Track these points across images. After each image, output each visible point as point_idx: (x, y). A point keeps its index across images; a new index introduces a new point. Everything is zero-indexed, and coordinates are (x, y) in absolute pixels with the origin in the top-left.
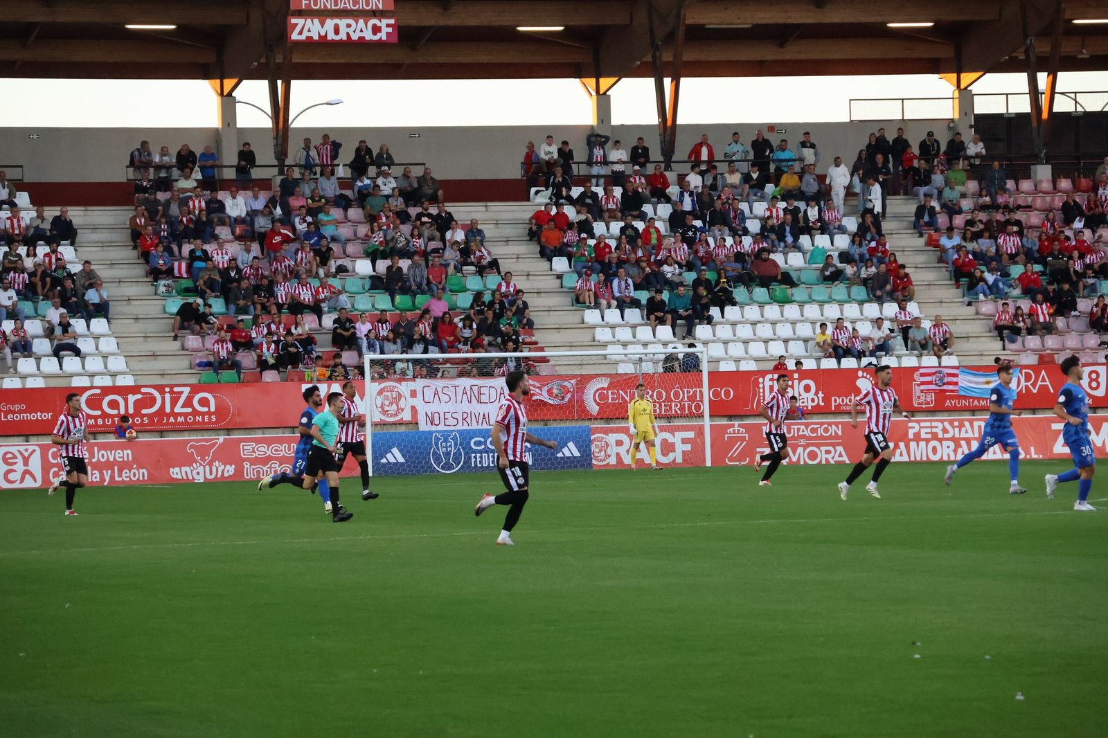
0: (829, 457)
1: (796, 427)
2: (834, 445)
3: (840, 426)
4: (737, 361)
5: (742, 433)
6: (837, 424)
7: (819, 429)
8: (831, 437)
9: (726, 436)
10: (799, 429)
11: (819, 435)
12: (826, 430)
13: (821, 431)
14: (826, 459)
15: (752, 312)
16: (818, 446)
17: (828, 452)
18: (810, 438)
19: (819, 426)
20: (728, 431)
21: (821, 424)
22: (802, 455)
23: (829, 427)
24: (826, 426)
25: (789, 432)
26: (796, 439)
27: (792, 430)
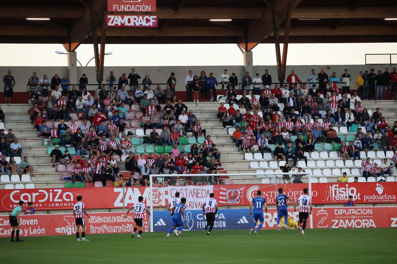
0: (366, 224)
1: (350, 210)
2: (369, 219)
3: (371, 210)
4: (318, 178)
5: (325, 213)
6: (370, 209)
7: (361, 211)
8: (367, 215)
9: (317, 214)
10: (352, 211)
11: (362, 214)
12: (365, 212)
13: (362, 212)
14: (365, 225)
15: (324, 155)
17: (366, 222)
18: (357, 215)
19: (361, 210)
20: (318, 211)
21: (363, 209)
22: (353, 224)
23: (366, 210)
24: (365, 209)
25: (347, 212)
26: (351, 216)
27: (349, 211)
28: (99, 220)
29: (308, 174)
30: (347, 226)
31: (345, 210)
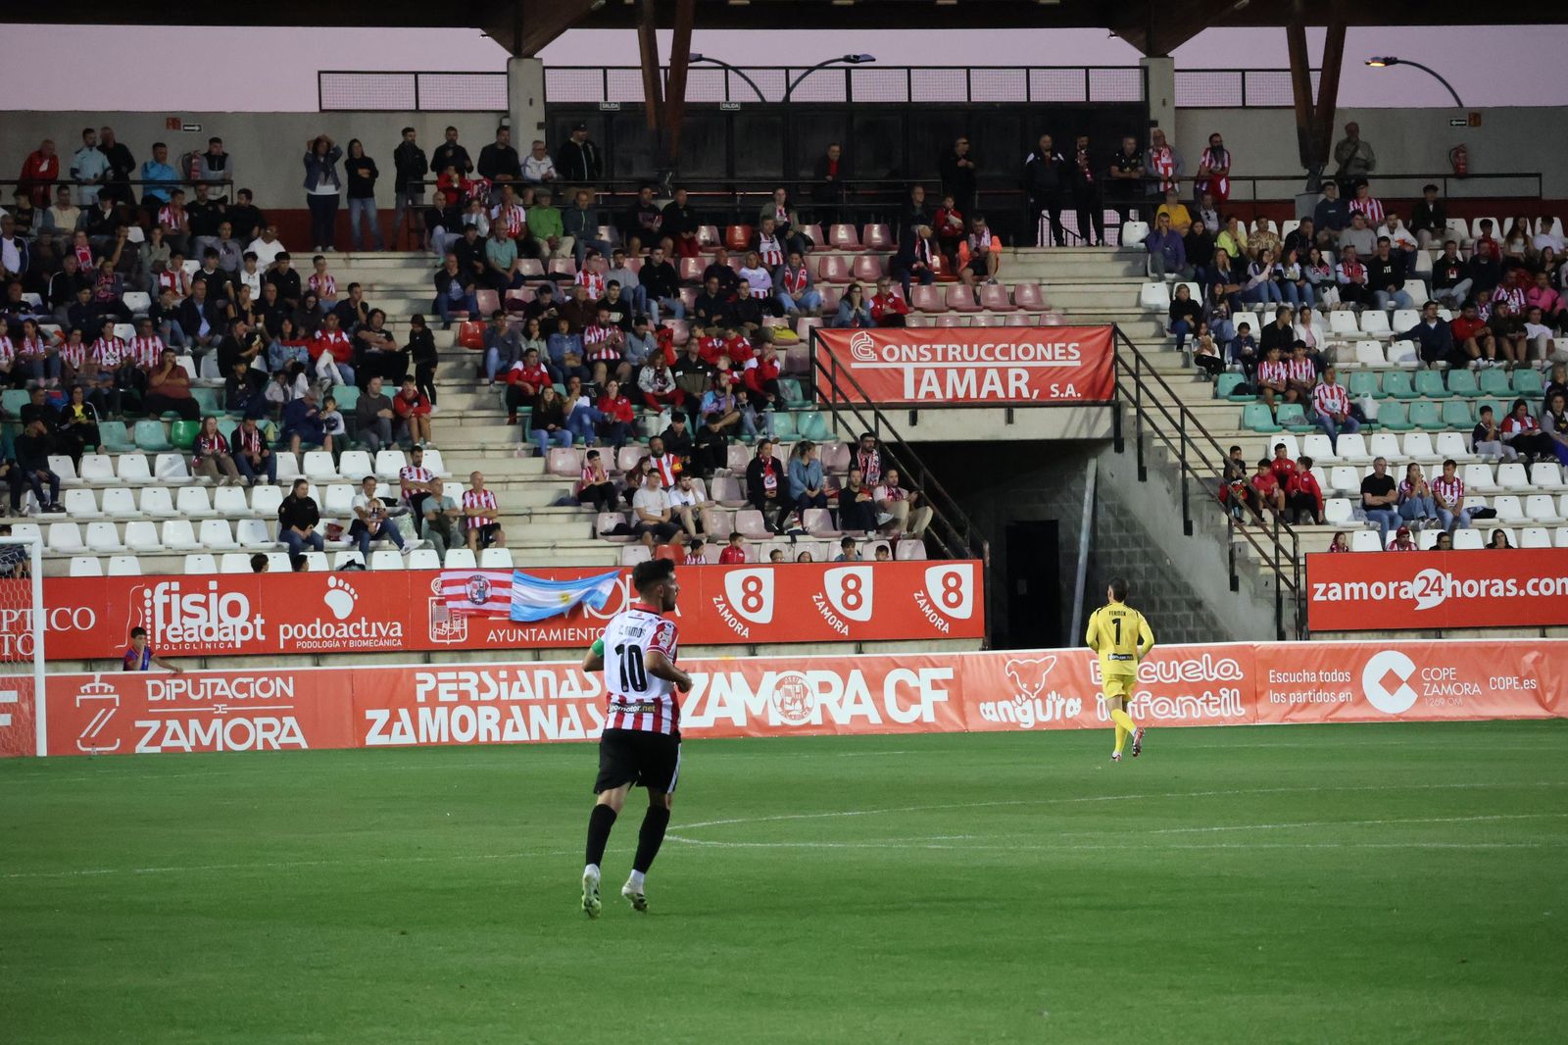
0: (270, 736)
1: (209, 681)
2: (279, 715)
3: (291, 679)
4: (104, 557)
5: (109, 693)
6: (285, 676)
7: (252, 685)
8: (274, 700)
9: (78, 698)
10: (214, 686)
11: (252, 696)
12: (265, 687)
13: (255, 689)
14: (266, 741)
15: (133, 465)
16: (250, 716)
17: (268, 728)
18: (235, 702)
19: (252, 680)
20: (82, 689)
21: (256, 676)
22: (219, 733)
23: (271, 682)
24: (265, 679)
25: (196, 691)
26: (209, 703)
27: (202, 687)
30: (193, 742)
31: (190, 681)
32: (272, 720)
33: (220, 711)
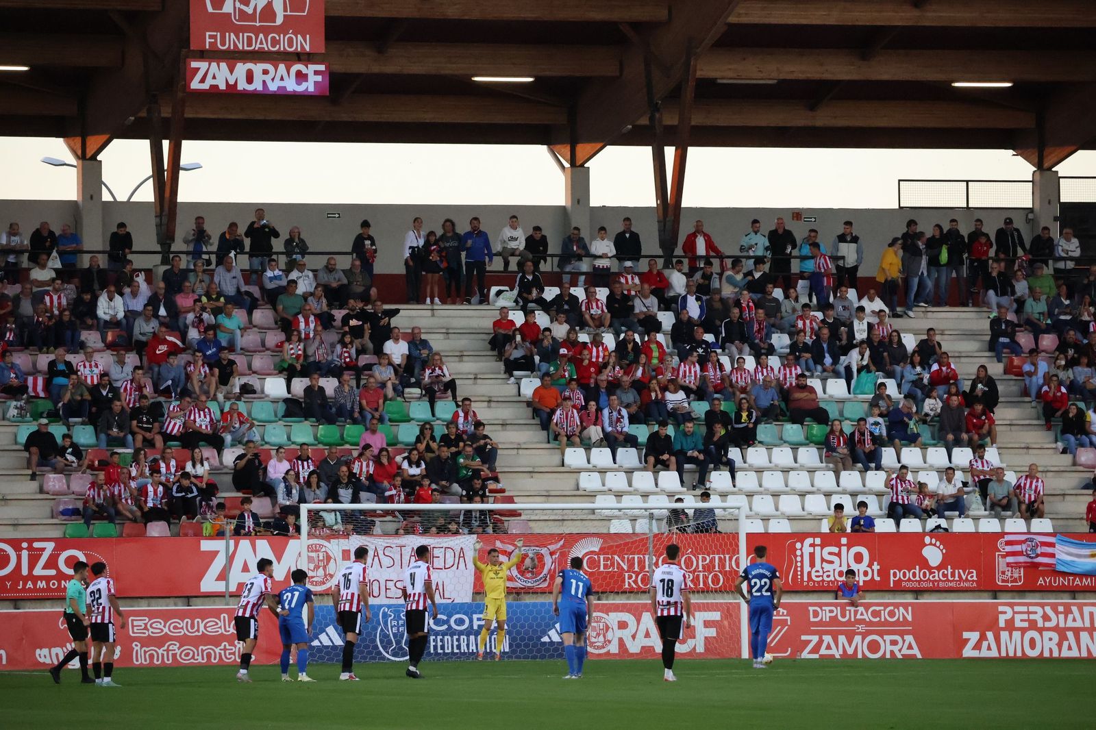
0: (896, 649)
2: (902, 634)
3: (910, 608)
4: (766, 519)
6: (905, 606)
7: (882, 612)
8: (897, 623)
11: (883, 620)
12: (892, 614)
13: (885, 615)
14: (892, 652)
15: (783, 456)
16: (881, 634)
17: (894, 643)
18: (870, 623)
19: (882, 608)
21: (886, 605)
22: (859, 645)
23: (896, 610)
24: (892, 608)
25: (843, 616)
26: (853, 624)
27: (848, 612)
28: (159, 627)
29: (739, 508)
30: (841, 652)
31: (839, 608)
32: (897, 637)
33: (860, 630)
